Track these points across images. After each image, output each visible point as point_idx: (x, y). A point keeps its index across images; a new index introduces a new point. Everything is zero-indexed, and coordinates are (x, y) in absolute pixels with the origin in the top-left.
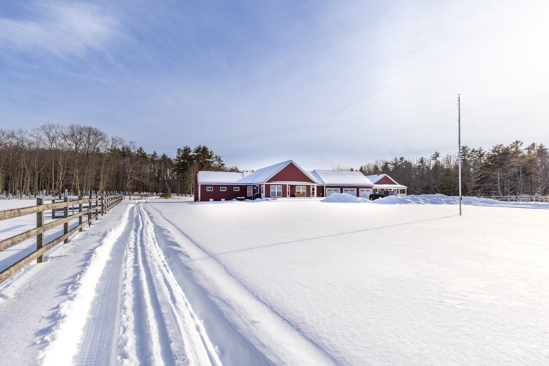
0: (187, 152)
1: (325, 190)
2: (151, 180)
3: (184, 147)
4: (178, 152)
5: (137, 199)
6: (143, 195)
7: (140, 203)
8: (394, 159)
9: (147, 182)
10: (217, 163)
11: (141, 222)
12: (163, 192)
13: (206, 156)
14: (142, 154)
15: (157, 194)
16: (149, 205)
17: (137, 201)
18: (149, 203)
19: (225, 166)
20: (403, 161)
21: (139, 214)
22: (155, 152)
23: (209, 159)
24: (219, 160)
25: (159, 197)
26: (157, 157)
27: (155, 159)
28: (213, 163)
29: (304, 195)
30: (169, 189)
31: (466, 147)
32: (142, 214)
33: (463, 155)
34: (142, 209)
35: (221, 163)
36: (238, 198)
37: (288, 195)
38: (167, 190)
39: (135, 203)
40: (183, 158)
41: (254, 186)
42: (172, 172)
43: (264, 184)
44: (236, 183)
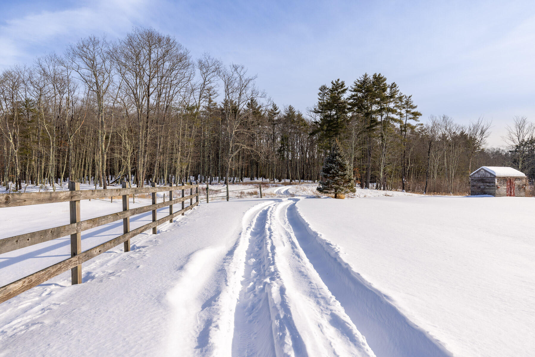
0: (338, 93)
3: (332, 83)
6: (258, 183)
10: (404, 111)
14: (254, 109)
27: (275, 119)
38: (342, 168)
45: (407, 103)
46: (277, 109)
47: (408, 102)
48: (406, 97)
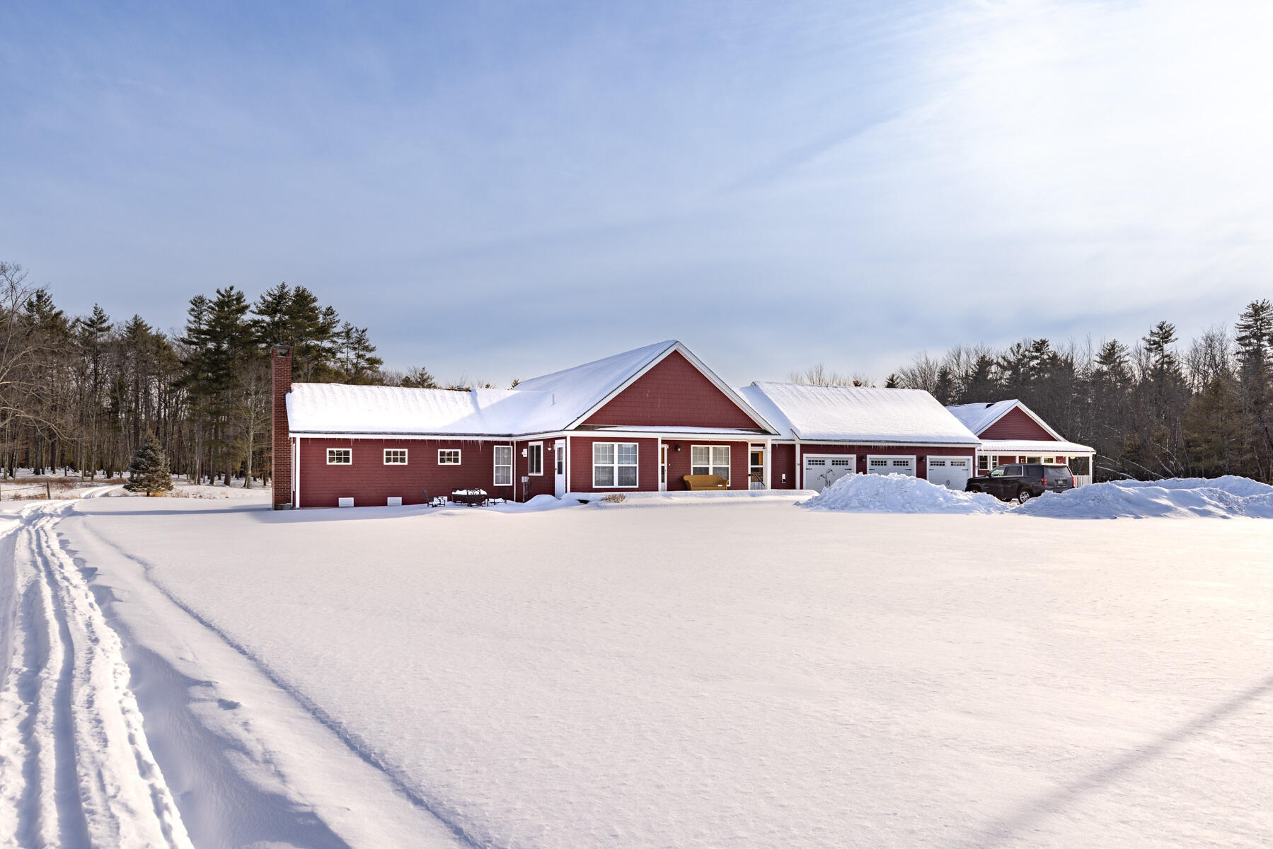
0: (230, 313)
1: (798, 461)
2: (83, 420)
3: (218, 292)
4: (193, 310)
5: (30, 498)
6: (52, 481)
7: (43, 515)
8: (1011, 349)
9: (70, 428)
10: (352, 355)
11: (54, 628)
12: (135, 467)
13: (310, 326)
14: (43, 316)
15: (109, 475)
16: (85, 525)
17: (28, 508)
18: (81, 518)
19: (381, 368)
20: (1045, 357)
21: (43, 574)
22: (98, 312)
23: (321, 339)
24: (360, 343)
25: (120, 487)
26: (108, 328)
27: (100, 340)
28: (334, 354)
29: (724, 482)
30: (161, 457)
31: (1266, 305)
32: (58, 577)
33: (1254, 336)
34: (55, 544)
35: (368, 355)
36: (458, 492)
37: (663, 481)
38: (155, 462)
39: (20, 517)
40: (212, 334)
41: (522, 445)
42: (172, 391)
43: (565, 438)
44: (447, 435)
45: (359, 341)
46: (105, 321)
47: (361, 340)
48: (357, 330)
